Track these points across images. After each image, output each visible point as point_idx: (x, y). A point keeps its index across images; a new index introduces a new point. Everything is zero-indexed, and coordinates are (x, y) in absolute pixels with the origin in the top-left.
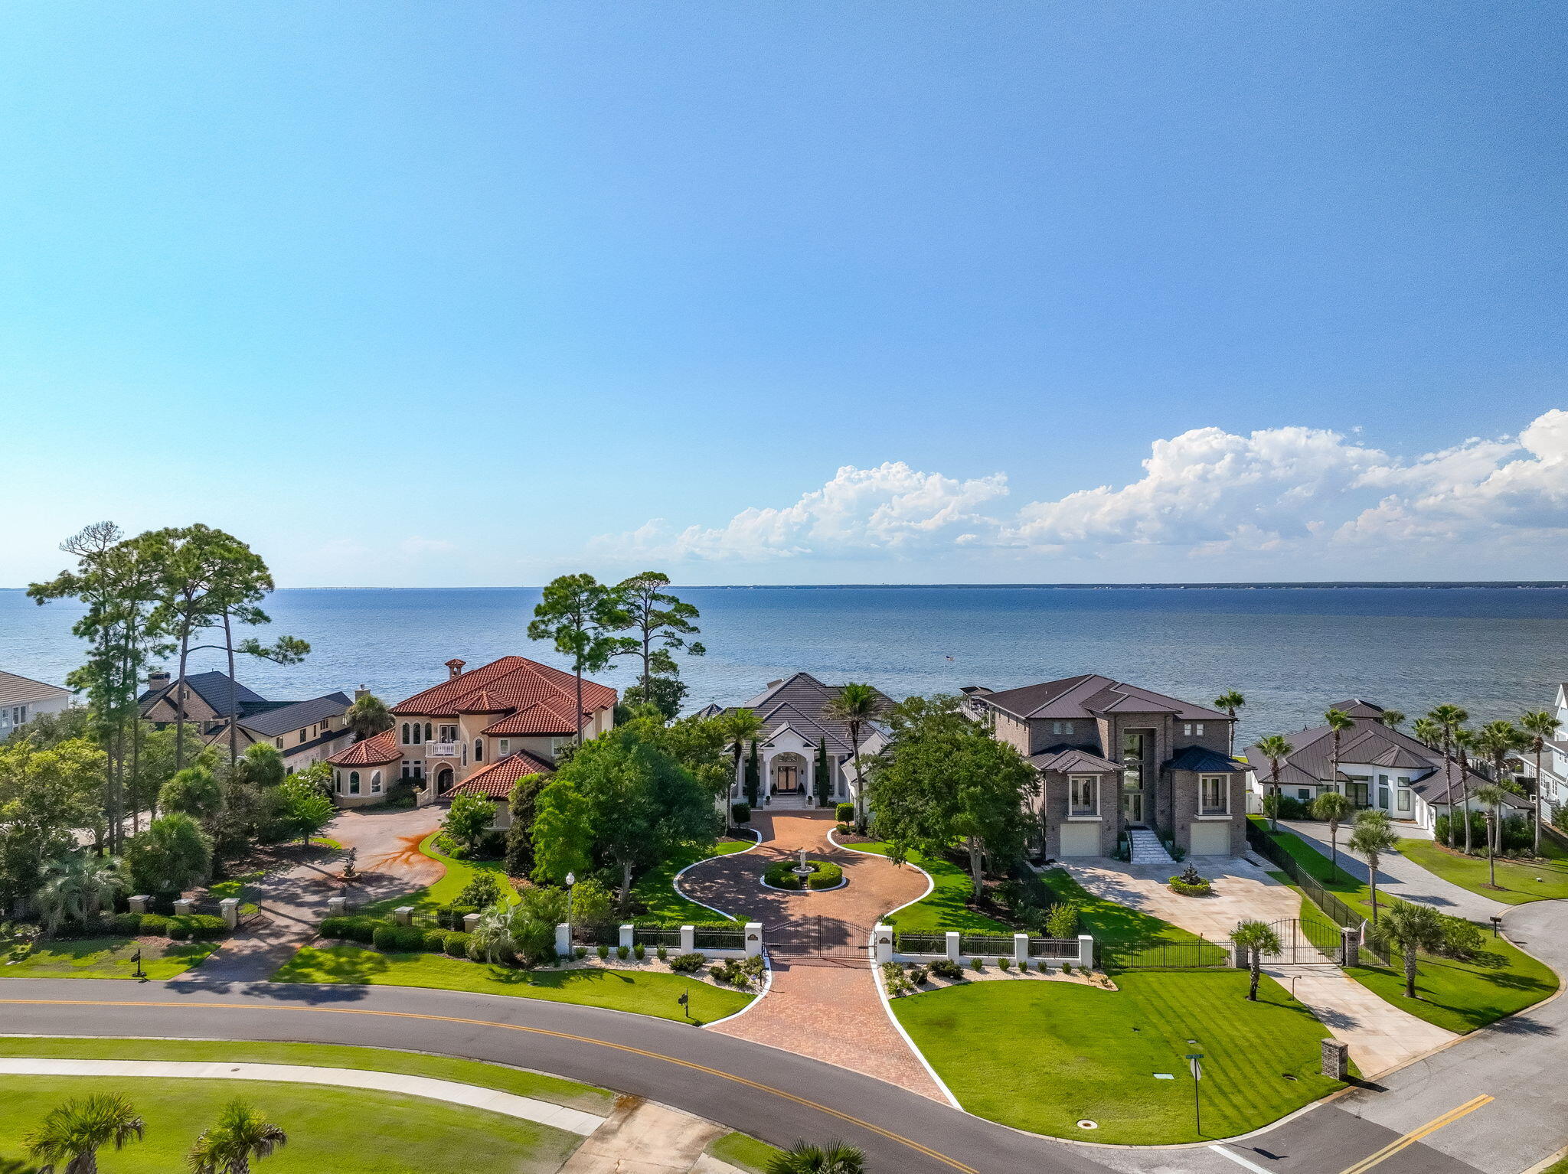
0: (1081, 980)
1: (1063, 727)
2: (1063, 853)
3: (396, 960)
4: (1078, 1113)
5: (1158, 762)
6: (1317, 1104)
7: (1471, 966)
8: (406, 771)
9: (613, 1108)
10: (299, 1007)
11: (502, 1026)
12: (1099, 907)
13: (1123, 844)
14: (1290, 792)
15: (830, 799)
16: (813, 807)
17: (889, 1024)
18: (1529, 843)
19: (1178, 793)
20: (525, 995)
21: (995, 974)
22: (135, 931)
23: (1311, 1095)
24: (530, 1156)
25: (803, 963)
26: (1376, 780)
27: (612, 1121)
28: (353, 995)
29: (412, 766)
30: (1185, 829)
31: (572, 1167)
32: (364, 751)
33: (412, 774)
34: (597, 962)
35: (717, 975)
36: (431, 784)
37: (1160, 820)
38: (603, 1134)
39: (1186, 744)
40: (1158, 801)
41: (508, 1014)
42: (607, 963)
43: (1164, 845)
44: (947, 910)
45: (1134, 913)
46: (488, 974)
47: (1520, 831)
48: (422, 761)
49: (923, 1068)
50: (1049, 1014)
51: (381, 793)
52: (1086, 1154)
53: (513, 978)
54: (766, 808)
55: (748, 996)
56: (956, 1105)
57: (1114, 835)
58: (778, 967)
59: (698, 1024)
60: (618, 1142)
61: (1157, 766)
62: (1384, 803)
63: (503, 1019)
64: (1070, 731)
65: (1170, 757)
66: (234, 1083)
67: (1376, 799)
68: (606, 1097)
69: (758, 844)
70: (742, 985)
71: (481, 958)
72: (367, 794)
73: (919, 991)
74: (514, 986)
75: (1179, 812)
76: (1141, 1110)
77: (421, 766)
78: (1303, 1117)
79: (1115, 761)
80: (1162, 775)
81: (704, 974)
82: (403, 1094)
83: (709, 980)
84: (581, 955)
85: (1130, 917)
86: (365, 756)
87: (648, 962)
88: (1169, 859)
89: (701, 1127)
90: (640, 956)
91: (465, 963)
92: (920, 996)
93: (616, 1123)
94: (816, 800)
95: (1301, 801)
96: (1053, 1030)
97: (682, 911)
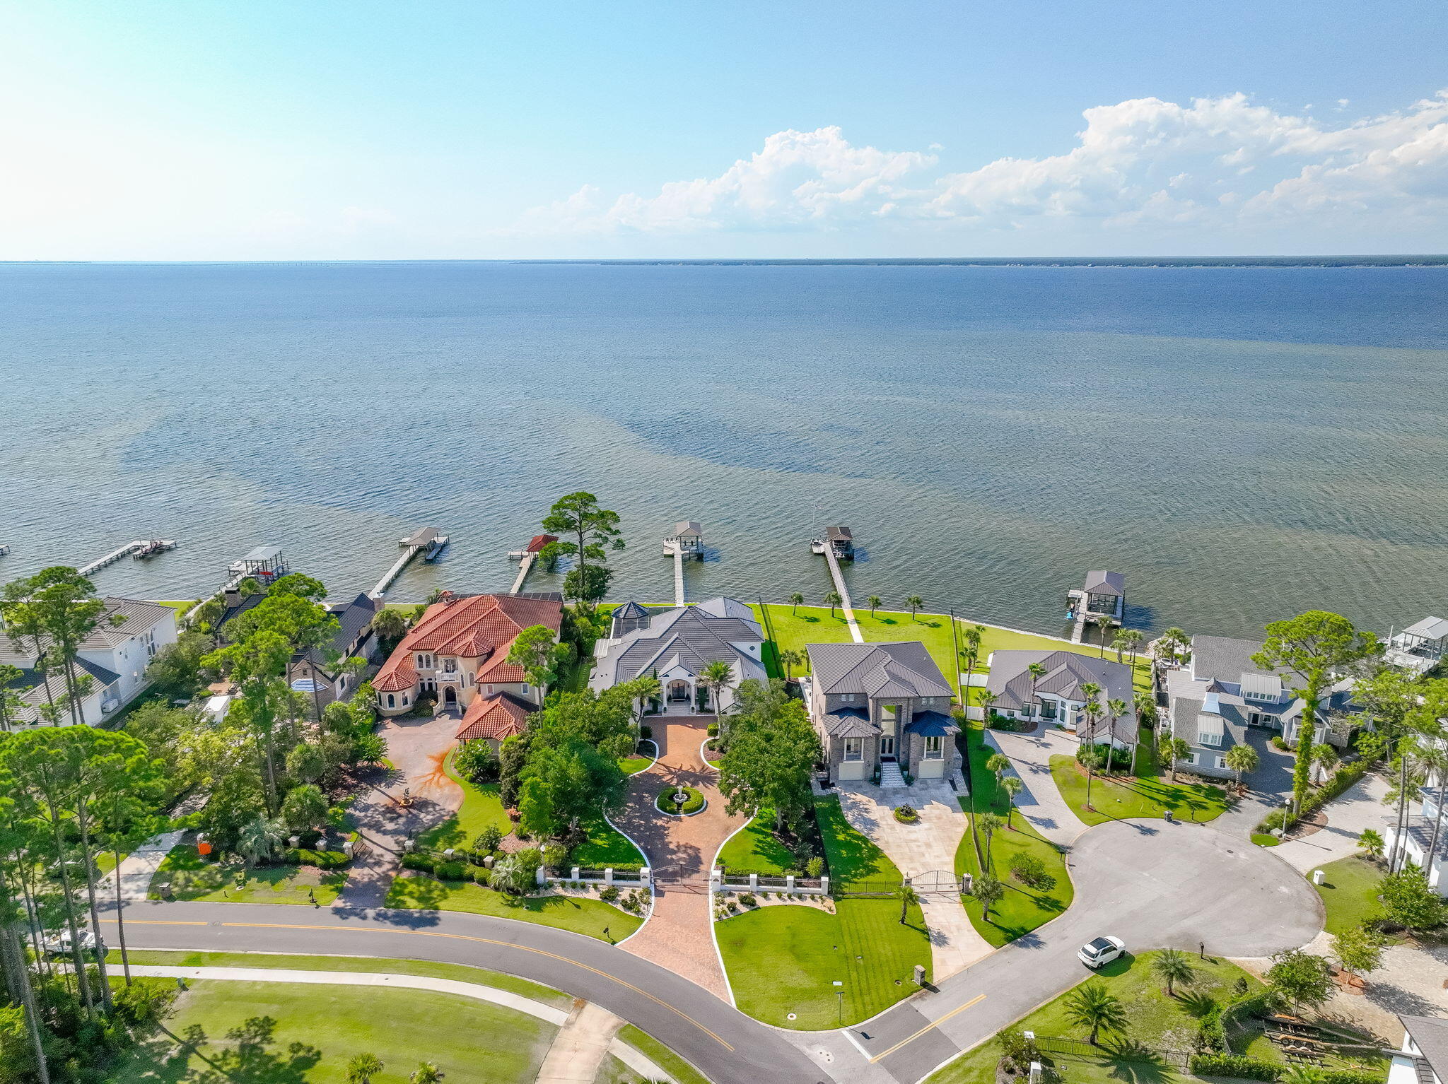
0: (818, 905)
1: (848, 698)
2: (841, 777)
3: (452, 889)
4: (789, 1009)
5: (903, 725)
6: (903, 1002)
7: (1033, 889)
8: (423, 685)
9: (572, 1007)
10: (405, 930)
11: (515, 946)
12: (848, 835)
13: (877, 774)
14: (1002, 713)
15: (706, 706)
16: (695, 714)
17: (711, 943)
18: (1127, 767)
19: (912, 745)
20: (522, 919)
21: (774, 901)
22: (296, 862)
23: (902, 996)
24: (536, 1040)
25: (673, 890)
26: (1060, 704)
27: (572, 1016)
28: (432, 921)
29: (426, 682)
30: (916, 764)
31: (555, 1047)
32: (395, 679)
33: (427, 688)
34: (560, 891)
35: (625, 905)
36: (442, 698)
37: (902, 757)
38: (569, 1024)
39: (923, 710)
40: (901, 746)
41: (515, 936)
42: (566, 891)
43: (902, 774)
44: (760, 837)
45: (865, 841)
46: (501, 900)
47: (1125, 760)
48: (433, 679)
49: (723, 977)
50: (794, 936)
51: (409, 706)
52: (785, 1037)
53: (515, 903)
54: (664, 715)
55: (640, 919)
56: (734, 1005)
57: (872, 768)
58: (660, 893)
59: (614, 943)
60: (575, 1030)
61: (902, 727)
62: (1062, 719)
63: (514, 941)
64: (852, 699)
65: (910, 721)
66: (389, 989)
67: (1058, 714)
68: (569, 998)
69: (656, 760)
70: (638, 912)
71: (497, 889)
72: (399, 708)
73: (731, 916)
74: (516, 910)
75: (913, 755)
76: (819, 1007)
77: (433, 682)
78: (892, 1011)
79: (876, 726)
80: (904, 733)
81: (617, 902)
82: (472, 998)
83: (619, 907)
84: (551, 885)
85: (863, 846)
86: (396, 684)
87: (588, 891)
88: (902, 784)
89: (614, 1020)
90: (583, 887)
91: (488, 891)
92: (731, 920)
93: (574, 1017)
94: (697, 707)
95: (1008, 718)
96: (793, 949)
97: (607, 838)
